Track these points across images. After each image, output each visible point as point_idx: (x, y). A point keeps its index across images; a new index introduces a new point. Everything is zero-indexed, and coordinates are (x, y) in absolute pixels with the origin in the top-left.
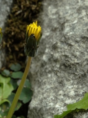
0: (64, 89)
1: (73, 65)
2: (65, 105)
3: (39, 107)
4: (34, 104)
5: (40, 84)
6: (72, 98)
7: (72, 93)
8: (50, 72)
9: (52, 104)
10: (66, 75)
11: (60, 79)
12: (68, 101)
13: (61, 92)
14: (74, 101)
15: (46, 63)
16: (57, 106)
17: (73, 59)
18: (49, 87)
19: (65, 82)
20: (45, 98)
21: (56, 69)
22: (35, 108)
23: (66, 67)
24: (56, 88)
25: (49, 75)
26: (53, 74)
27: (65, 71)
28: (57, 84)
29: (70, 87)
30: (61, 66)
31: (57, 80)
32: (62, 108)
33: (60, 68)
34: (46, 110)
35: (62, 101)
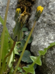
0: (49, 36)
1: (53, 24)
2: (49, 43)
3: (37, 45)
4: (34, 43)
5: (37, 34)
6: (53, 40)
7: (52, 38)
8: (42, 28)
9: (43, 43)
10: (50, 29)
11: (47, 31)
12: (51, 42)
13: (47, 38)
14: (53, 42)
15: (39, 23)
16: (45, 44)
17: (53, 21)
18: (41, 35)
19: (49, 33)
20: (39, 41)
21: (44, 26)
22: (35, 46)
23: (49, 25)
24: (45, 36)
25: (41, 30)
26: (43, 29)
27: (49, 27)
28: (45, 34)
29: (51, 35)
30: (47, 25)
31: (45, 32)
32: (48, 45)
33: (47, 26)
34: (40, 46)
35: (48, 42)
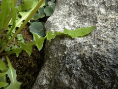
0: (69, 19)
1: (83, 6)
2: (64, 28)
3: (51, 22)
4: (49, 19)
5: (59, 9)
6: (70, 26)
7: (72, 24)
9: (58, 24)
10: (75, 11)
12: (67, 27)
13: (66, 20)
14: (70, 29)
16: (60, 26)
17: (85, 2)
18: (62, 13)
19: (72, 15)
20: (56, 19)
23: (78, 5)
24: (65, 16)
25: (66, 6)
26: (68, 6)
27: (76, 8)
28: (67, 14)
29: (73, 19)
30: (75, 3)
31: (68, 11)
32: (62, 29)
34: (53, 26)
35: (64, 25)
